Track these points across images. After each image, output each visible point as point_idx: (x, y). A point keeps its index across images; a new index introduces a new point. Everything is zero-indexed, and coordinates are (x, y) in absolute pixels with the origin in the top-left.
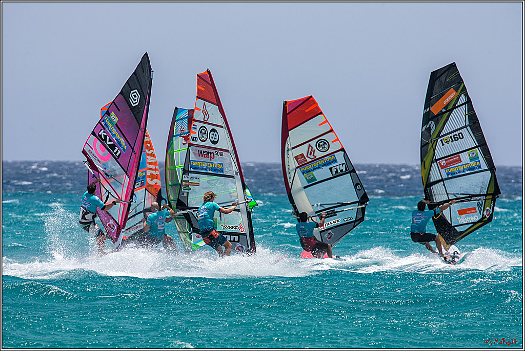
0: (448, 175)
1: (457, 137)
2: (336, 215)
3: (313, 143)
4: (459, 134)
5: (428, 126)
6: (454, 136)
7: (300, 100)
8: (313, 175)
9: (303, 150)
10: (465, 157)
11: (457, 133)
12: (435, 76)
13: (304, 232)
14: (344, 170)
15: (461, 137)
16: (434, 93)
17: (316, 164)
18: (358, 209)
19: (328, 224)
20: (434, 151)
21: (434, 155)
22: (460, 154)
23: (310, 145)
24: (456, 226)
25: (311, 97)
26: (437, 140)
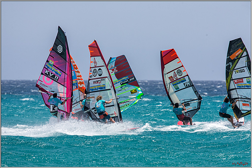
0: (238, 87)
1: (242, 71)
2: (190, 105)
3: (176, 71)
4: (243, 69)
5: (229, 64)
6: (241, 70)
7: (169, 50)
8: (177, 86)
9: (172, 74)
10: (245, 80)
11: (242, 69)
12: (232, 43)
13: (178, 113)
14: (189, 85)
15: (244, 71)
16: (231, 50)
17: (178, 81)
18: (198, 102)
19: (188, 109)
20: (232, 76)
21: (232, 77)
22: (243, 79)
23: (174, 72)
24: (242, 110)
25: (173, 49)
26: (233, 71)
